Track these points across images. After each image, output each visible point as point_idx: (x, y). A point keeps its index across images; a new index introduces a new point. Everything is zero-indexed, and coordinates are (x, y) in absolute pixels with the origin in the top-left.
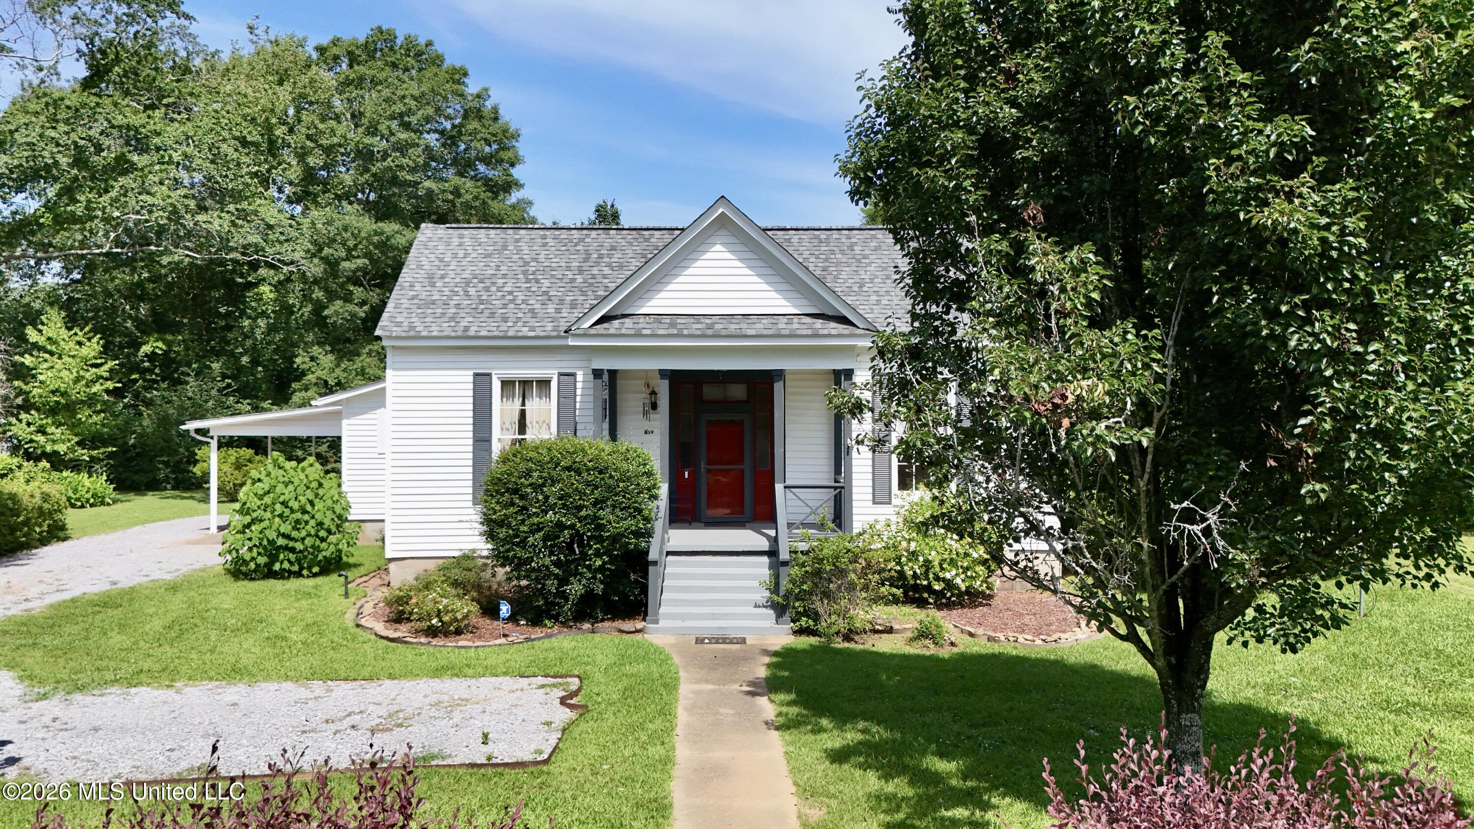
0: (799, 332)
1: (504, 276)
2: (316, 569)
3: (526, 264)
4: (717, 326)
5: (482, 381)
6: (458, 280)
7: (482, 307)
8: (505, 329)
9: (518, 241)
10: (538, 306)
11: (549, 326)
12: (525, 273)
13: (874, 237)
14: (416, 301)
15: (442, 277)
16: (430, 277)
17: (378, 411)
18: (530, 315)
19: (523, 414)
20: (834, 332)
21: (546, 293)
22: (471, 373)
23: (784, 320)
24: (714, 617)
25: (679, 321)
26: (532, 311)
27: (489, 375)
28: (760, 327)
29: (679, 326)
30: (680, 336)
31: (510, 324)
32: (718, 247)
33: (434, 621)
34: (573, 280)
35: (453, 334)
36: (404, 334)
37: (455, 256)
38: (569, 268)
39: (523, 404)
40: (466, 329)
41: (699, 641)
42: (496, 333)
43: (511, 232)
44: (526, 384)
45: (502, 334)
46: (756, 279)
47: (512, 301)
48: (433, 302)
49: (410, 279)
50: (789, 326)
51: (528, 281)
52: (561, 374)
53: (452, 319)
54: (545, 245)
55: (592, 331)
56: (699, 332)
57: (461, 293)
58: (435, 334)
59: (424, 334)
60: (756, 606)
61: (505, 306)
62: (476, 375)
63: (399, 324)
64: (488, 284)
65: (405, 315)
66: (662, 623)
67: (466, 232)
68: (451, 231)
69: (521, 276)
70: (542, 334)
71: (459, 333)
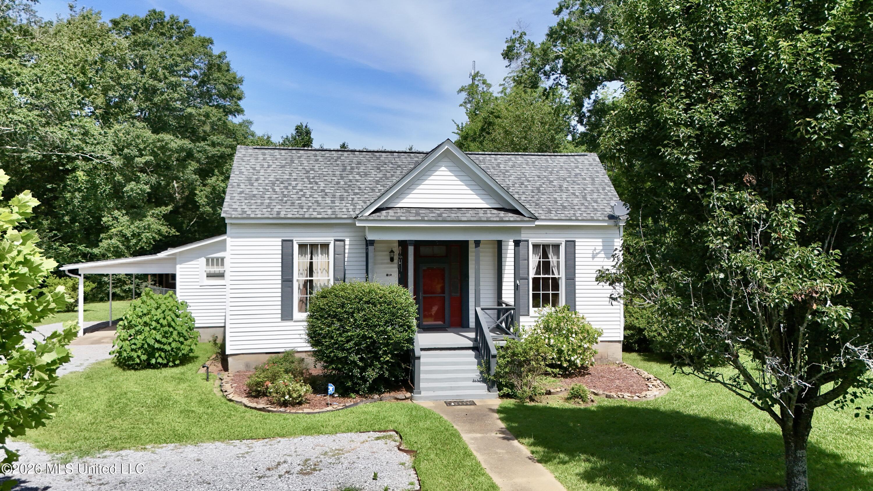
0: (492, 219)
1: (295, 180)
2: (177, 362)
3: (308, 172)
4: (444, 215)
5: (287, 244)
6: (267, 182)
7: (285, 199)
8: (303, 213)
9: (300, 157)
10: (320, 199)
11: (330, 212)
12: (308, 178)
13: (510, 160)
14: (243, 195)
15: (257, 180)
16: (249, 179)
17: (200, 259)
18: (316, 204)
19: (311, 264)
20: (512, 219)
21: (323, 191)
22: (280, 240)
23: (481, 211)
24: (452, 388)
25: (421, 212)
26: (317, 202)
27: (292, 241)
28: (469, 215)
29: (422, 215)
30: (423, 221)
31: (306, 210)
32: (443, 168)
33: (287, 397)
34: (338, 183)
35: (271, 216)
36: (239, 216)
37: (262, 166)
38: (334, 175)
39: (311, 259)
40: (278, 213)
41: (448, 404)
42: (298, 216)
43: (294, 152)
44: (314, 246)
45: (301, 216)
46: (465, 187)
47: (304, 195)
48: (254, 196)
49: (237, 181)
50: (486, 215)
51: (311, 183)
52: (336, 240)
53: (268, 206)
54: (317, 160)
55: (371, 218)
56: (434, 219)
57: (271, 190)
58: (259, 216)
59: (252, 216)
60: (474, 381)
61: (299, 199)
62: (283, 241)
63: (235, 210)
64: (287, 185)
65: (238, 204)
66: (423, 394)
67: (266, 151)
68: (256, 150)
69: (306, 180)
70: (326, 216)
71: (275, 216)
